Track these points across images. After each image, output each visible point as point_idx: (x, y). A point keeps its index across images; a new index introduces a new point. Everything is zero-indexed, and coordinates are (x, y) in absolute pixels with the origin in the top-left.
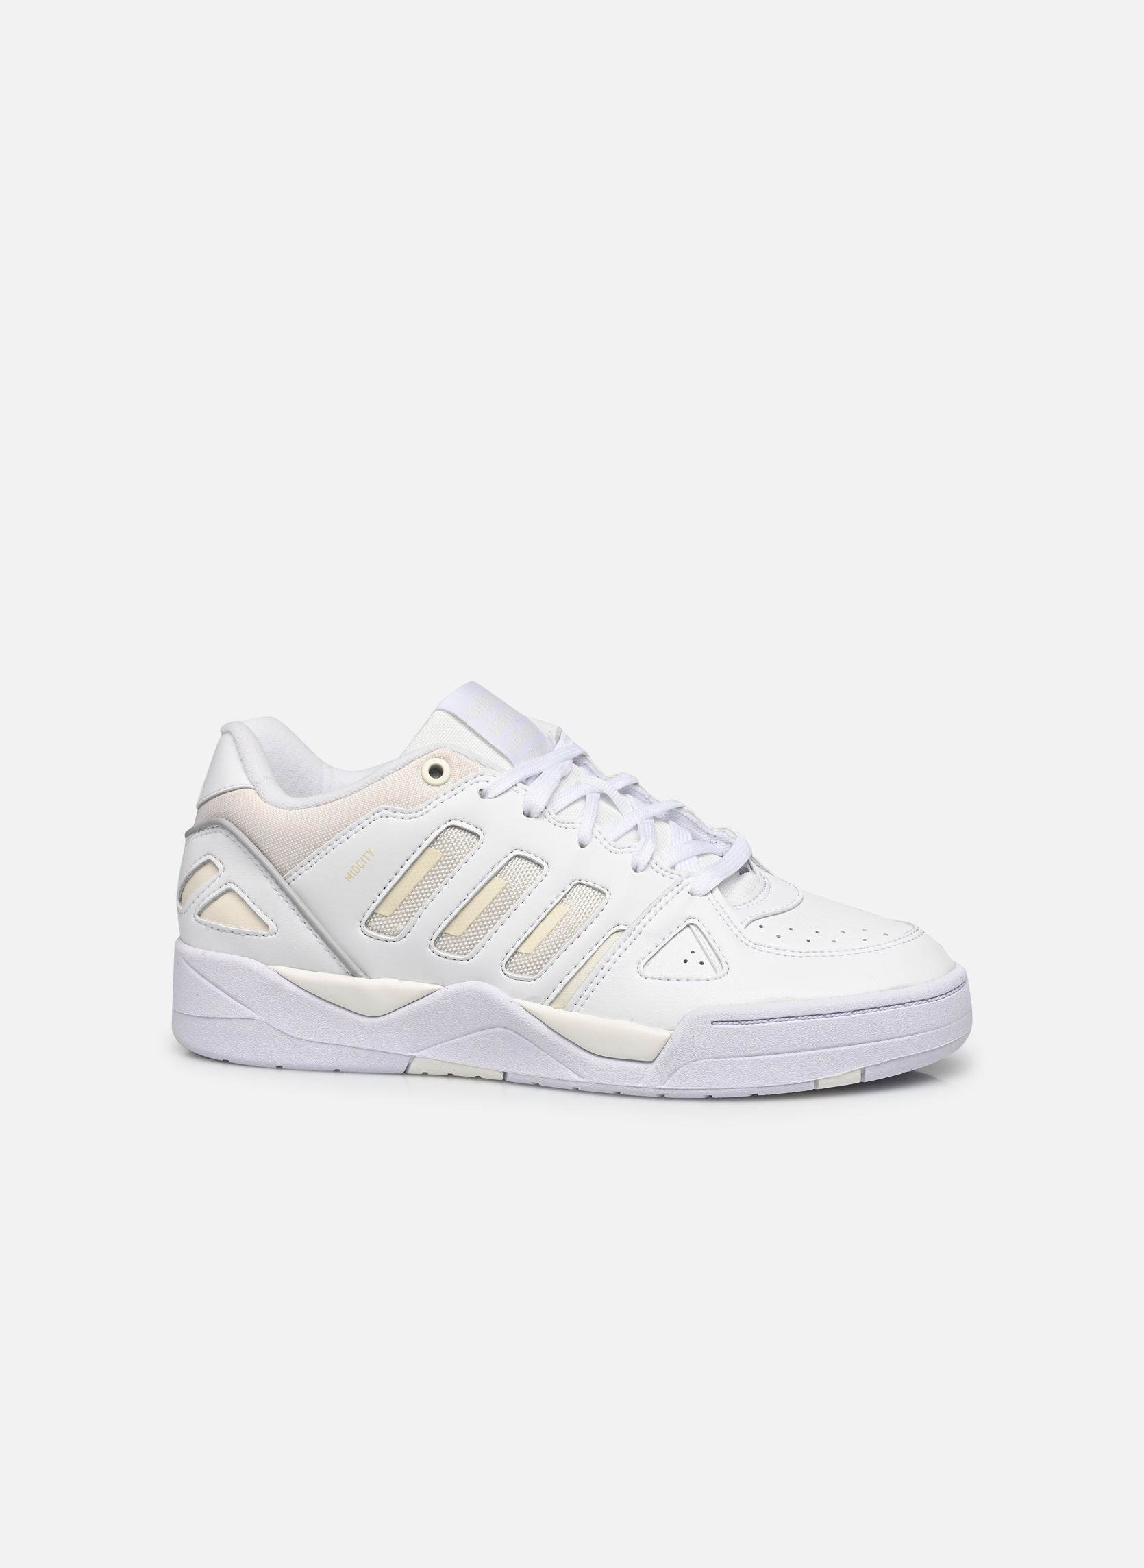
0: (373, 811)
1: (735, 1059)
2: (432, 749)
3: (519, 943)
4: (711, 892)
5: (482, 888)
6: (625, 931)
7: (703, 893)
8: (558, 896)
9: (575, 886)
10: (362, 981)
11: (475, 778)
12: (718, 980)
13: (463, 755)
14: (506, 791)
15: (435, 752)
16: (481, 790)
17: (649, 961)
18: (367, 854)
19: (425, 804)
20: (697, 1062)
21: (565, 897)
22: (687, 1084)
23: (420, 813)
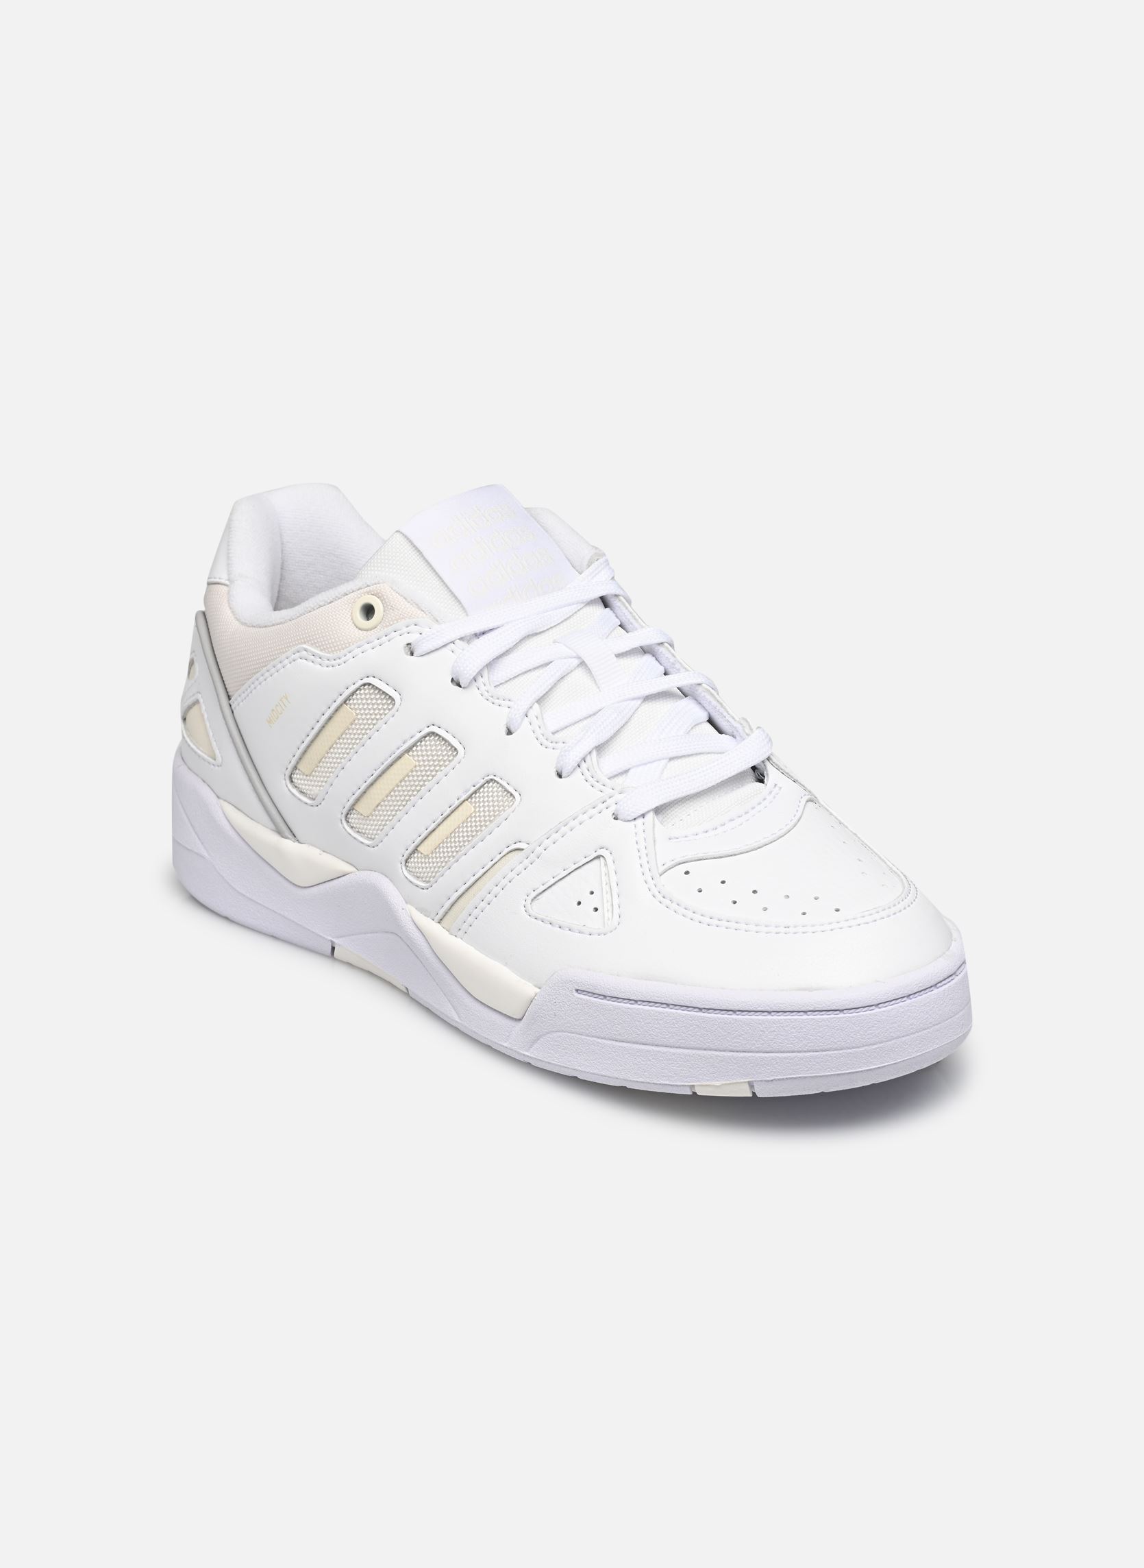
0: (294, 649)
1: (599, 1040)
2: (369, 584)
3: (419, 839)
4: (643, 816)
5: (391, 765)
6: (524, 851)
7: (630, 818)
8: (466, 792)
9: (488, 782)
10: (288, 844)
11: (407, 627)
12: (602, 936)
13: (402, 596)
14: (437, 650)
15: (371, 588)
16: (408, 644)
17: (540, 893)
18: (284, 700)
19: (346, 651)
20: (560, 1034)
21: (475, 792)
22: (549, 1057)
23: (338, 661)
